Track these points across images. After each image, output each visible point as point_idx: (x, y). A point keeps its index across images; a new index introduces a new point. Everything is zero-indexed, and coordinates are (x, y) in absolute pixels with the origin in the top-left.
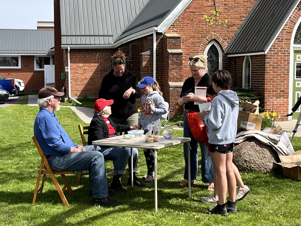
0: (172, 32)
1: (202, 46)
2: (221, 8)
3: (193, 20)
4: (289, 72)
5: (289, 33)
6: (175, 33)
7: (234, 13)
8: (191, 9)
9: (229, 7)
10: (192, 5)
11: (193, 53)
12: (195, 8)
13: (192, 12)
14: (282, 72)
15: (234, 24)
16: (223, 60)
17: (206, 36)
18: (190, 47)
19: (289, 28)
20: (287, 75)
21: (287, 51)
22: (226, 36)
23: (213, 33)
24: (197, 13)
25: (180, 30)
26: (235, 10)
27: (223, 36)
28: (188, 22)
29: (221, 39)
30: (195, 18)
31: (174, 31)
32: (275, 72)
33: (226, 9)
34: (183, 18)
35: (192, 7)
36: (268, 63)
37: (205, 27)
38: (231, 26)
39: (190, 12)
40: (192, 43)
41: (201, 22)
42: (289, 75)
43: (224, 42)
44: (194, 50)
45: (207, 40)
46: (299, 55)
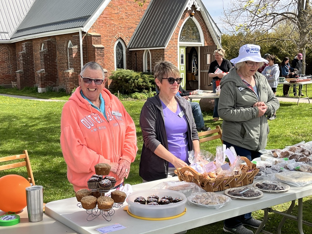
0: (92, 31)
1: (113, 42)
2: (123, 15)
3: (106, 23)
4: (177, 60)
6: (94, 32)
7: (132, 19)
8: (104, 15)
9: (129, 15)
10: (104, 12)
11: (107, 47)
12: (107, 15)
13: (105, 17)
15: (132, 27)
16: (126, 53)
17: (115, 35)
20: (176, 62)
21: (176, 46)
22: (127, 35)
23: (119, 33)
24: (108, 18)
25: (97, 30)
26: (132, 17)
27: (125, 35)
28: (103, 24)
29: (124, 38)
30: (107, 22)
31: (94, 31)
33: (127, 16)
34: (99, 22)
35: (104, 13)
36: (166, 54)
37: (114, 29)
38: (130, 28)
40: (106, 40)
41: (111, 25)
43: (126, 40)
44: (107, 46)
45: (116, 38)
46: (182, 49)
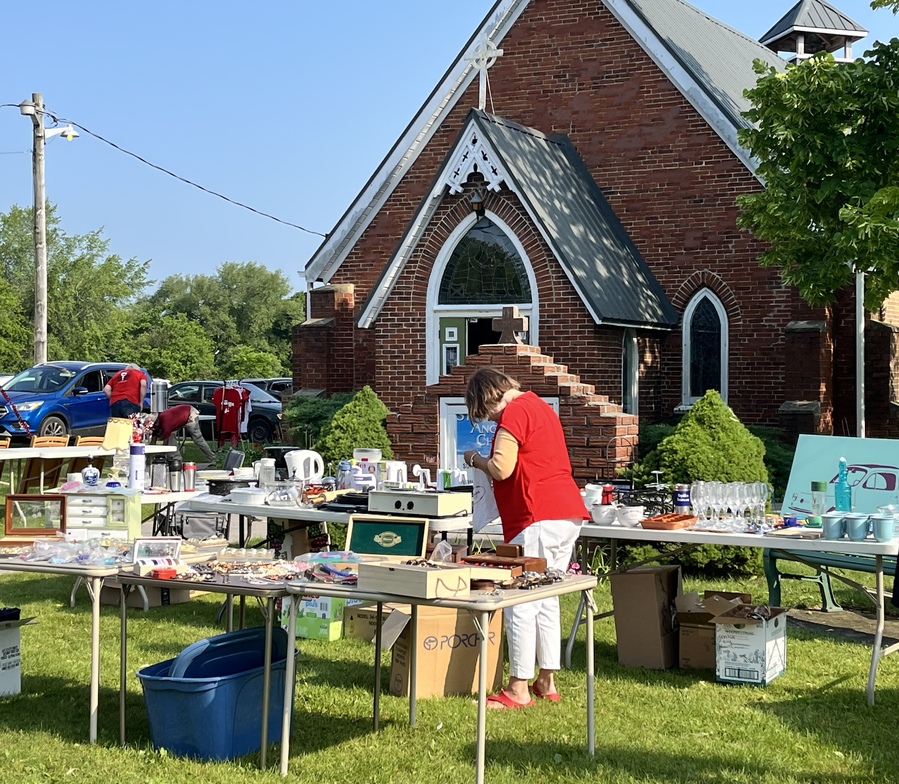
4: (424, 367)
5: (422, 279)
8: (376, 228)
10: (381, 220)
13: (382, 235)
14: (411, 368)
19: (420, 267)
20: (420, 372)
21: (419, 320)
28: (374, 256)
32: (395, 368)
34: (364, 249)
35: (380, 224)
36: (382, 347)
42: (425, 373)
46: (451, 329)
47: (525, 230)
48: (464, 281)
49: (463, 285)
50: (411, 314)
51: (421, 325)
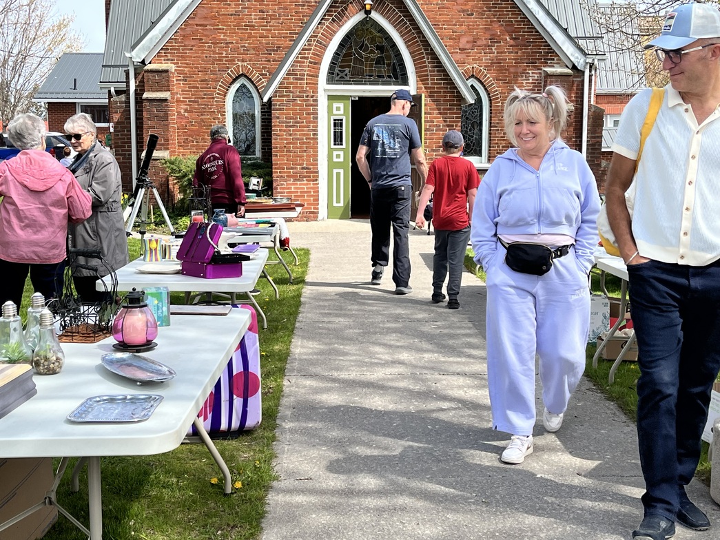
0: (164, 60)
3: (202, 39)
5: (315, 63)
7: (278, 26)
8: (197, 19)
9: (270, 15)
10: (199, 12)
11: (203, 98)
12: (206, 18)
13: (201, 25)
14: (304, 135)
15: (279, 47)
16: (262, 112)
17: (228, 68)
18: (198, 88)
19: (313, 54)
22: (264, 68)
23: (240, 63)
24: (208, 27)
25: (179, 56)
26: (280, 21)
27: (258, 68)
28: (193, 43)
29: (255, 75)
30: (206, 36)
31: (168, 60)
32: (290, 135)
34: (184, 36)
35: (199, 15)
36: (278, 118)
37: (224, 53)
39: (197, 25)
41: (218, 43)
42: (317, 139)
43: (261, 79)
45: (230, 76)
46: (338, 105)
47: (406, 28)
48: (349, 66)
49: (347, 70)
50: (305, 92)
51: (314, 101)
